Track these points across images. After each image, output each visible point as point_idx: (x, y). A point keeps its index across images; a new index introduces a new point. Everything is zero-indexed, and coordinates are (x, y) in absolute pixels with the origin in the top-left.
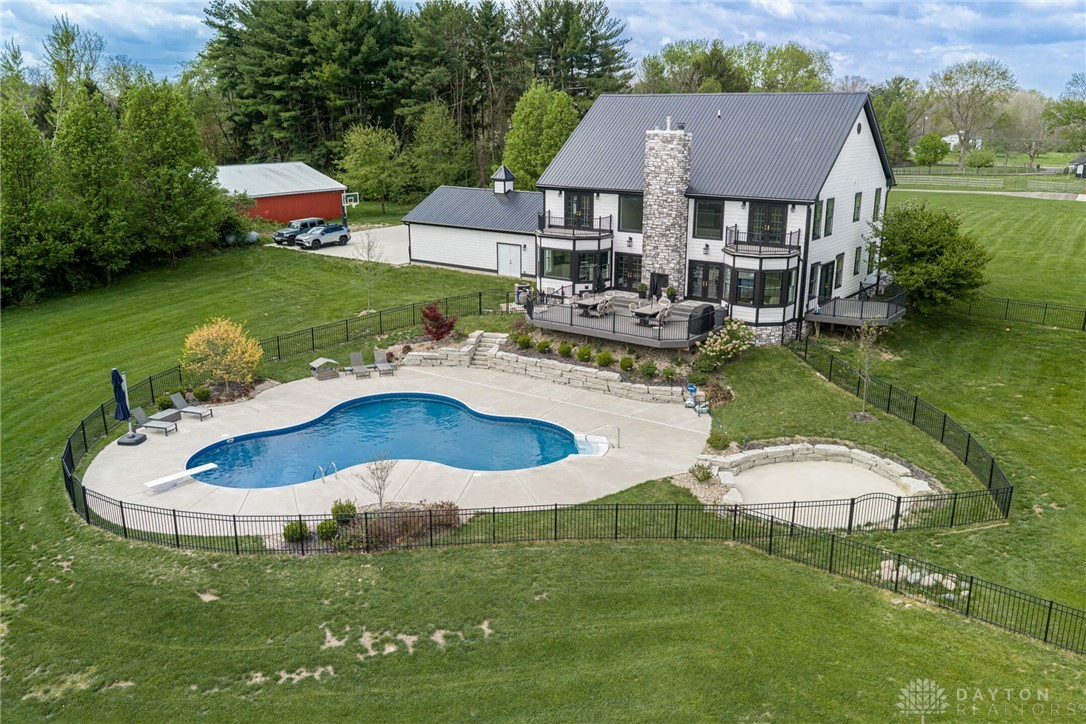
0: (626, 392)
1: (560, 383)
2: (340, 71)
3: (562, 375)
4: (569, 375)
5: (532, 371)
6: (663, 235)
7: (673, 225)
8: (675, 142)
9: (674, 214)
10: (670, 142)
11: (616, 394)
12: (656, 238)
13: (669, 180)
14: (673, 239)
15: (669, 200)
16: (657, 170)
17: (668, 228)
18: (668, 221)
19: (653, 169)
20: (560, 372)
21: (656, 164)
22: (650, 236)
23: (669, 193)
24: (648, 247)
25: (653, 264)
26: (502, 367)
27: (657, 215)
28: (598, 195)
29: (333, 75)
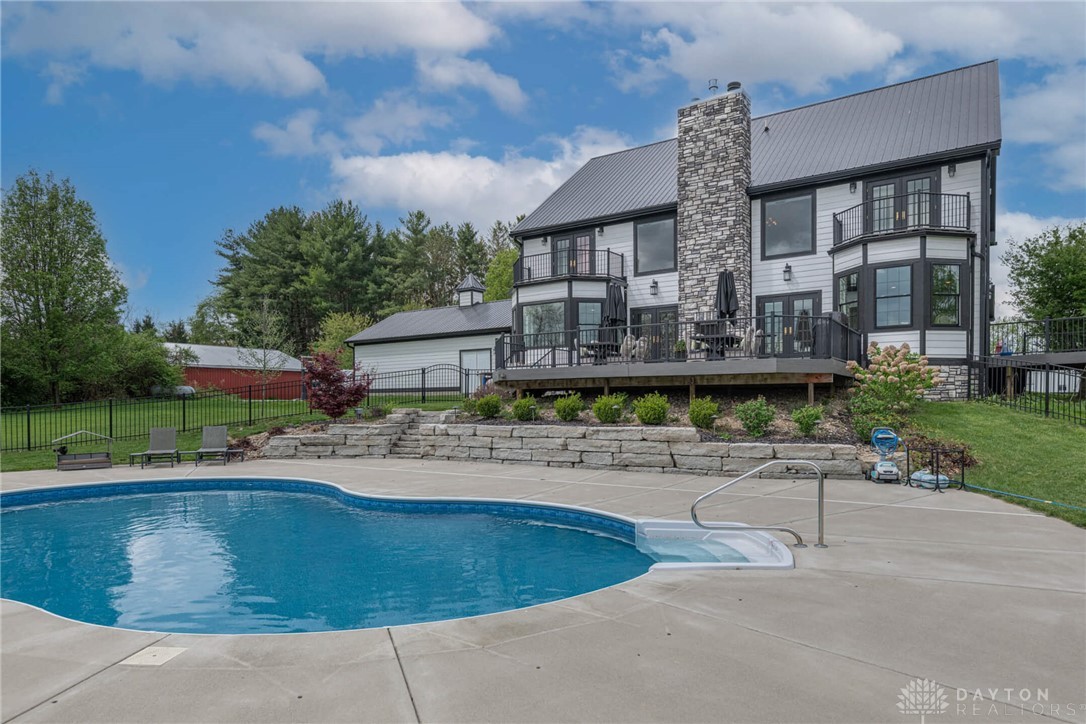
0: (717, 463)
1: (561, 464)
2: (326, 276)
3: (565, 447)
4: (582, 445)
5: (504, 448)
6: (713, 258)
7: (731, 238)
8: (727, 110)
9: (730, 220)
10: (720, 111)
11: (691, 471)
12: (702, 266)
13: (720, 170)
14: (731, 261)
15: (722, 201)
16: (699, 160)
17: (721, 246)
18: (721, 234)
19: (692, 159)
20: (560, 441)
21: (696, 151)
22: (691, 265)
23: (722, 189)
24: (688, 283)
25: (697, 308)
26: (446, 452)
27: (701, 229)
28: (602, 231)
29: (320, 280)
